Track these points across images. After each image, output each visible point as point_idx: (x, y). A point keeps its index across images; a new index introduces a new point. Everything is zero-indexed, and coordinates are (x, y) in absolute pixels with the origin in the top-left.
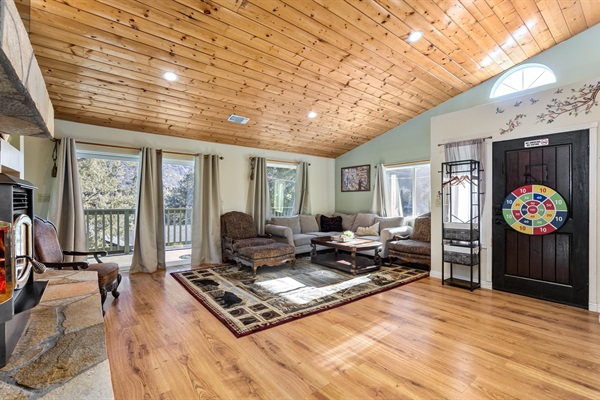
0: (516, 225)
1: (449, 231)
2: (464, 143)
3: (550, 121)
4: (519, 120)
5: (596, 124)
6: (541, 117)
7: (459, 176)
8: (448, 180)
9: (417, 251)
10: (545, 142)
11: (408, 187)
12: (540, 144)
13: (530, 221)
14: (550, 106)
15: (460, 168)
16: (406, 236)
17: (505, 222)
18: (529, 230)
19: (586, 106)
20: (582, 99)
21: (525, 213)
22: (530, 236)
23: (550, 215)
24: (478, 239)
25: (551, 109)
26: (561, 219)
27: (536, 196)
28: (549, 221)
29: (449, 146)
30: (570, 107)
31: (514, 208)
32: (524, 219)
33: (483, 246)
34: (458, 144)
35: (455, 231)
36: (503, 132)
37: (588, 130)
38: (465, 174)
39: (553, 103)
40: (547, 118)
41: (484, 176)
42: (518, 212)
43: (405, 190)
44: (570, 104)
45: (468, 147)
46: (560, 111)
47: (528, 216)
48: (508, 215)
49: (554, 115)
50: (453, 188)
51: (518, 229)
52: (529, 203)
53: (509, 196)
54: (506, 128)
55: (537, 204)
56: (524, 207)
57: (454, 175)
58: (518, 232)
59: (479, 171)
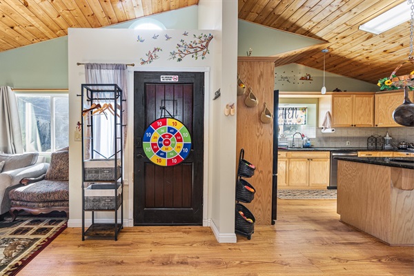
0: (154, 158)
1: (91, 171)
2: (107, 66)
3: (179, 60)
4: (157, 53)
5: (208, 69)
6: (173, 54)
7: (102, 103)
8: (89, 107)
9: (52, 198)
10: (175, 79)
11: (46, 118)
12: (172, 80)
13: (165, 153)
14: (179, 46)
15: (102, 95)
16: (41, 177)
17: (145, 155)
18: (164, 163)
19: (202, 52)
20: (199, 45)
21: (161, 145)
22: (164, 167)
23: (179, 147)
24: (121, 176)
25: (180, 48)
26: (186, 150)
27: (169, 129)
28: (178, 152)
29: (90, 66)
30: (192, 50)
31: (153, 140)
32: (161, 152)
33: (125, 183)
34: (100, 66)
35: (97, 171)
36: (143, 62)
37: (204, 73)
38: (108, 102)
39: (181, 44)
40: (178, 57)
41: (127, 105)
42: (155, 144)
43: (42, 121)
44: (193, 48)
45: (111, 72)
46: (186, 52)
47: (163, 149)
48: (147, 148)
49: (183, 55)
50: (95, 118)
51: (156, 162)
52: (164, 136)
53: (148, 129)
54: (146, 59)
55: (170, 136)
56: (160, 140)
57: (96, 102)
58: (155, 165)
59: (121, 101)
